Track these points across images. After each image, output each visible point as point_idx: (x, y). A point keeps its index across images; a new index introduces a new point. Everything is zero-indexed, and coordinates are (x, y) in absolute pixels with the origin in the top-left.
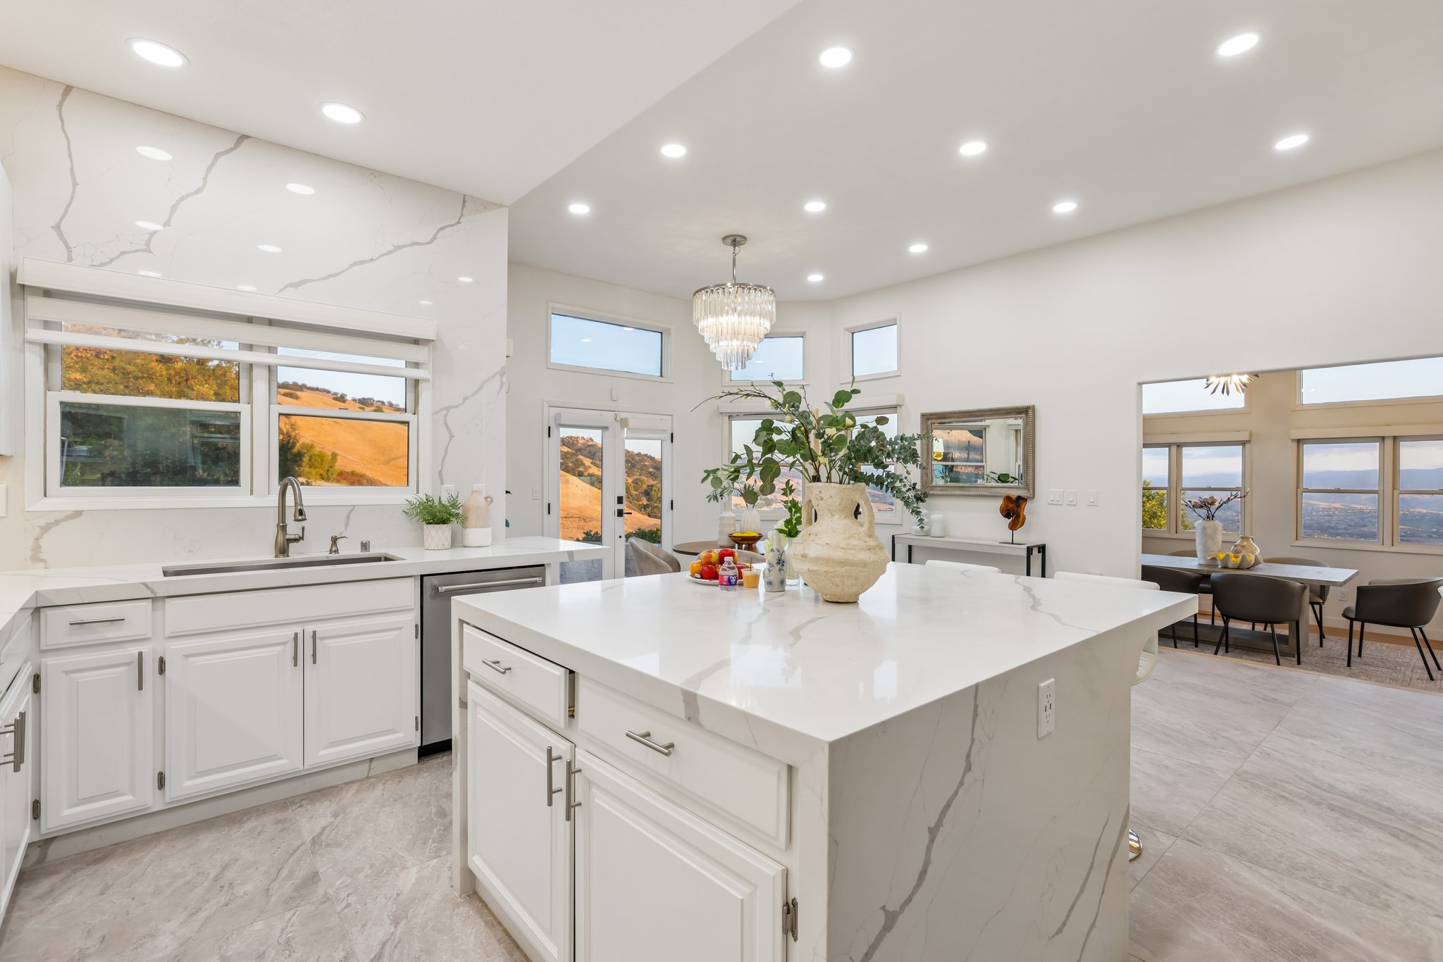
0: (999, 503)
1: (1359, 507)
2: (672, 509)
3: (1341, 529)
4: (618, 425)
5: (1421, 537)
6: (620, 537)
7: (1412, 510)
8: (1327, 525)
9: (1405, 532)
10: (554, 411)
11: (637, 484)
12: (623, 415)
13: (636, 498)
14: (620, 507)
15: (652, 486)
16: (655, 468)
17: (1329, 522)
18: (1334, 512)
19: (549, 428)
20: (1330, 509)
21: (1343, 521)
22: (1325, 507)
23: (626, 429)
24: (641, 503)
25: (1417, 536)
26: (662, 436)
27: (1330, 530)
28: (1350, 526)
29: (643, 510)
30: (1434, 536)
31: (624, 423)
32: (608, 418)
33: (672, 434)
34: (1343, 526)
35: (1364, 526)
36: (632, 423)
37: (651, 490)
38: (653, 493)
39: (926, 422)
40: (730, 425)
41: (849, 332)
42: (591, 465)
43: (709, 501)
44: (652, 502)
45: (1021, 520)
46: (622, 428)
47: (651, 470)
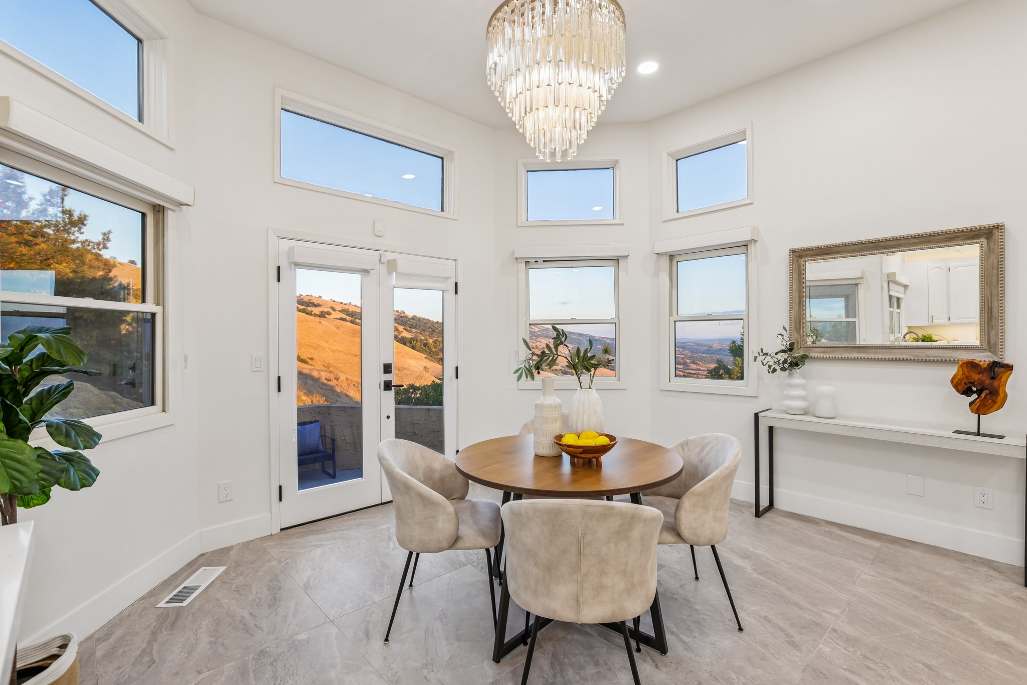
0: (952, 371)
2: (457, 377)
4: (384, 268)
6: (388, 417)
10: (285, 245)
12: (389, 256)
14: (388, 377)
19: (279, 268)
23: (394, 273)
26: (443, 286)
31: (391, 266)
32: (369, 259)
33: (456, 284)
36: (402, 267)
39: (798, 261)
40: (527, 274)
41: (673, 158)
42: (403, 330)
43: (519, 378)
45: (999, 399)
46: (390, 273)
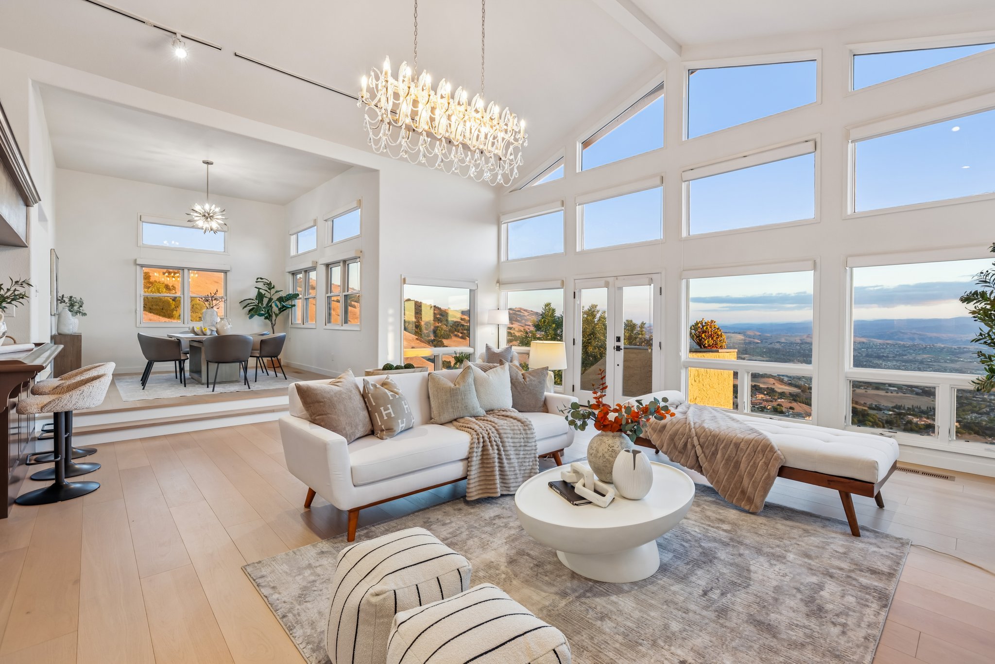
1: (902, 343)
3: (891, 357)
5: (940, 362)
7: (936, 345)
8: (882, 354)
9: (930, 359)
11: (427, 325)
13: (426, 335)
15: (438, 327)
16: (441, 315)
17: (883, 353)
18: (887, 347)
20: (884, 344)
21: (892, 352)
22: (881, 343)
24: (430, 338)
25: (938, 362)
27: (884, 358)
28: (896, 355)
29: (431, 343)
30: (948, 361)
34: (892, 356)
35: (906, 355)
37: (437, 330)
38: (438, 331)
44: (437, 338)
47: (438, 316)
